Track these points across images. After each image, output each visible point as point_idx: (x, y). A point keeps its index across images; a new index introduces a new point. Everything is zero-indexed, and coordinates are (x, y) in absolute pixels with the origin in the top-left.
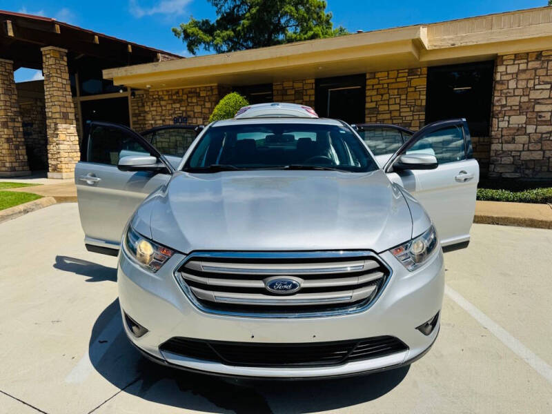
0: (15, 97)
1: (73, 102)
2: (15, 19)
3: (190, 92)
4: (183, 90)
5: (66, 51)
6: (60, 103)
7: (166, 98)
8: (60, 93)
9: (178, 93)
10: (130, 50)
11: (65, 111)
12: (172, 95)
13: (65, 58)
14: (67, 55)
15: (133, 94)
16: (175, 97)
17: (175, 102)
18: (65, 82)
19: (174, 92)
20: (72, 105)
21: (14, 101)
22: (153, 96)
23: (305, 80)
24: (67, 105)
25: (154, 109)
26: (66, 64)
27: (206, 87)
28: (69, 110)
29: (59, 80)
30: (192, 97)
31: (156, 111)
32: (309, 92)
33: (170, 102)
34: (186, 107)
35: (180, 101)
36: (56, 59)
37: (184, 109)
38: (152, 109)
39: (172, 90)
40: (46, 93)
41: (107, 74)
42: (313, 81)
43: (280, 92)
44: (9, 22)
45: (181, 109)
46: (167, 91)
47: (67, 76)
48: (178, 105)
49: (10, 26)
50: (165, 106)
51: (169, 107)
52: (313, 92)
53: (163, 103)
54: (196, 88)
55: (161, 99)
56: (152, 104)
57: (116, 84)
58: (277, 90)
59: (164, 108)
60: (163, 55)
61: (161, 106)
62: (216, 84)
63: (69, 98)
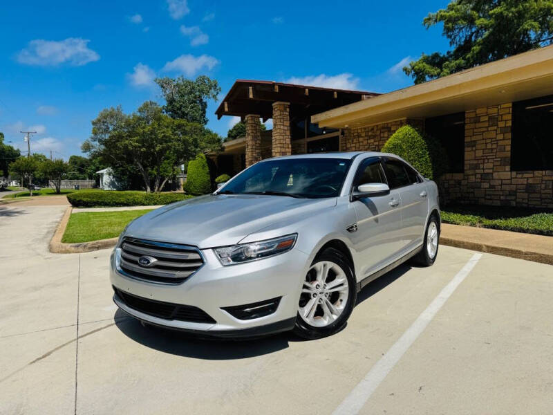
0: (259, 142)
1: (291, 144)
2: (254, 85)
3: (383, 128)
4: (377, 126)
5: (289, 104)
6: (281, 145)
7: (363, 135)
8: (281, 137)
9: (373, 129)
10: (336, 96)
11: (284, 151)
12: (368, 132)
13: (288, 110)
14: (290, 107)
15: (343, 133)
16: (370, 134)
17: (370, 137)
18: (286, 128)
19: (370, 128)
20: (290, 146)
21: (258, 145)
22: (353, 134)
23: (500, 105)
24: (286, 146)
25: (354, 145)
26: (288, 114)
27: (396, 122)
28: (287, 150)
29: (282, 127)
30: (383, 132)
31: (355, 147)
32: (505, 117)
33: (366, 138)
34: (379, 141)
35: (374, 137)
36: (281, 111)
37: (377, 143)
38: (352, 145)
39: (368, 127)
40: (273, 138)
41: (314, 119)
42: (510, 105)
43: (472, 120)
44: (251, 88)
45: (375, 143)
46: (365, 129)
47: (287, 123)
48: (372, 141)
49: (251, 91)
50: (362, 142)
51: (365, 143)
52: (509, 117)
53: (361, 139)
54: (388, 124)
55: (359, 136)
56: (353, 141)
57: (320, 126)
58: (470, 118)
59: (361, 144)
60: (367, 96)
61: (359, 142)
62: (405, 118)
63: (288, 141)
